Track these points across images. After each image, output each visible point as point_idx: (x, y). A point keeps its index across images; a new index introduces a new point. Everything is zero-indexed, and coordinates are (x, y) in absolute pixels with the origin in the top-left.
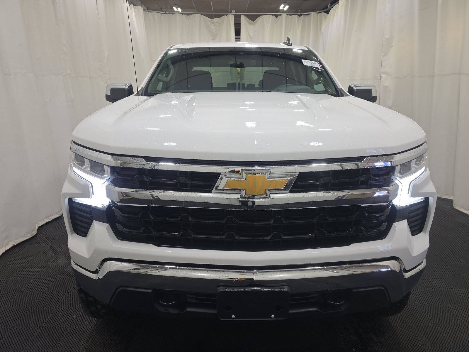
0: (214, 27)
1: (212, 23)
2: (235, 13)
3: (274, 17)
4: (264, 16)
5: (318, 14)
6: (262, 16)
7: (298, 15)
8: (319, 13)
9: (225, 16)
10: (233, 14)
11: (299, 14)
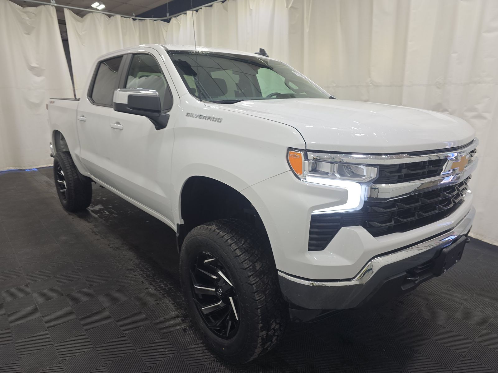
0: (28, 18)
1: (25, 12)
2: (56, 5)
3: (107, 18)
4: (94, 14)
5: (155, 22)
6: (91, 14)
7: (133, 19)
8: (155, 20)
9: (43, 6)
10: (54, 6)
11: (134, 17)
